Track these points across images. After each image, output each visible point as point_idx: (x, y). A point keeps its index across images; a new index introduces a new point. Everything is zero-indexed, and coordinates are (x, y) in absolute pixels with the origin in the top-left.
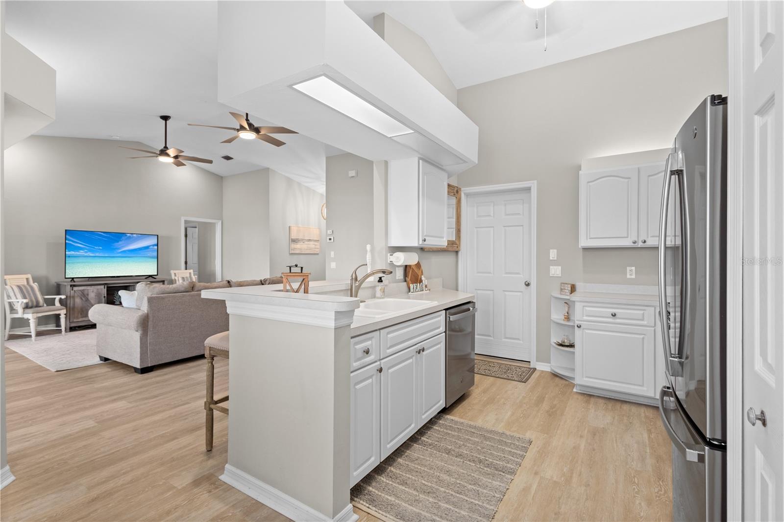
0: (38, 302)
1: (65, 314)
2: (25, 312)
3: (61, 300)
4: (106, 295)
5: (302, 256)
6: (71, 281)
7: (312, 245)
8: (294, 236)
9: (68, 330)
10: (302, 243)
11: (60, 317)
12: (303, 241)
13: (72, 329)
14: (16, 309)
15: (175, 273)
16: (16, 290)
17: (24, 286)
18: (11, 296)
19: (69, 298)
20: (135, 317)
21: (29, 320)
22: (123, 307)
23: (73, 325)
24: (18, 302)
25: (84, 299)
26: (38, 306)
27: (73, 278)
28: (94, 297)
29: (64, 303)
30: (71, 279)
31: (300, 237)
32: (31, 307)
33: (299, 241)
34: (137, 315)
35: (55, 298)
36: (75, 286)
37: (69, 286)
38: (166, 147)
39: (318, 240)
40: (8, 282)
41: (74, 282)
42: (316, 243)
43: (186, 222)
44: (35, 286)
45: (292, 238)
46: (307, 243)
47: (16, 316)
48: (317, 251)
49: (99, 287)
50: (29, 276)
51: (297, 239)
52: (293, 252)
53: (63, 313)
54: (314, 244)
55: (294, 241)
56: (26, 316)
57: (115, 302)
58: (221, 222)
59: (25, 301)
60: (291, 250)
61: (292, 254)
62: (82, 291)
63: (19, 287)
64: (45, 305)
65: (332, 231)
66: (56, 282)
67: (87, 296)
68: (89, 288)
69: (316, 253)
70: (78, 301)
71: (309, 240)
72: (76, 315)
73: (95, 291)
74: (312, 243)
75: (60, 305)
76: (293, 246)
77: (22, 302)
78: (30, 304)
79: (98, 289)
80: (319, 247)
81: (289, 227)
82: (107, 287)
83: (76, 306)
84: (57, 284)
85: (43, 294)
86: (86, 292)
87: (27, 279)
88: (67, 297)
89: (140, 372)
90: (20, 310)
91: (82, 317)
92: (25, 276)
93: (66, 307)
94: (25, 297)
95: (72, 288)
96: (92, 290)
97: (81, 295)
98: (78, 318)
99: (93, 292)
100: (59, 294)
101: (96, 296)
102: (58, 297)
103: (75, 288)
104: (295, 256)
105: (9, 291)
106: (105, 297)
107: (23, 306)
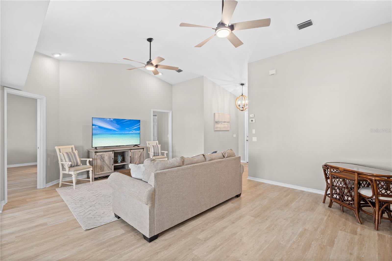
0: (77, 163)
1: (92, 171)
2: (70, 170)
3: (90, 161)
4: (113, 158)
5: (221, 132)
6: (95, 149)
7: (226, 125)
8: (217, 119)
9: (94, 180)
10: (221, 124)
11: (89, 172)
12: (222, 122)
13: (96, 179)
14: (65, 168)
15: (149, 143)
16: (66, 155)
17: (70, 153)
18: (63, 160)
19: (94, 160)
20: (145, 191)
21: (72, 175)
22: (132, 177)
23: (96, 177)
24: (66, 164)
25: (102, 160)
26: (77, 165)
27: (96, 147)
28: (107, 159)
29: (92, 163)
30: (95, 148)
31: (220, 120)
32: (74, 166)
33: (219, 122)
34: (147, 190)
35: (87, 160)
36: (97, 152)
37: (94, 152)
38: (150, 60)
39: (229, 122)
40: (61, 150)
41: (97, 149)
42: (228, 124)
43: (154, 112)
44: (76, 152)
45: (216, 120)
46: (223, 124)
47: (65, 172)
48: (229, 129)
49: (110, 153)
50: (73, 146)
51: (218, 121)
52: (216, 130)
53: (91, 169)
54: (227, 124)
55: (217, 122)
56: (70, 173)
57: (118, 161)
58: (171, 112)
59: (70, 163)
60: (215, 128)
61: (216, 131)
62: (101, 155)
63: (67, 153)
64: (81, 164)
65: (254, 115)
66: (87, 150)
67: (103, 158)
68: (105, 153)
69: (228, 130)
70: (99, 161)
71: (225, 122)
72: (98, 170)
73: (108, 155)
74: (226, 124)
75: (89, 165)
76: (217, 126)
77: (68, 164)
78: (73, 165)
79: (109, 154)
80: (229, 126)
81: (214, 113)
82: (114, 152)
83: (98, 165)
84: (88, 151)
85: (80, 158)
86: (103, 156)
87: (72, 148)
88: (93, 159)
89: (149, 240)
90: (67, 169)
91: (101, 172)
92: (71, 146)
93: (92, 166)
94: (70, 161)
95: (96, 154)
96: (106, 155)
97: (100, 158)
98: (99, 172)
99: (107, 155)
100: (89, 158)
101: (108, 158)
102: (88, 160)
103: (97, 154)
104: (217, 132)
105: (62, 156)
106: (113, 159)
107: (69, 166)
